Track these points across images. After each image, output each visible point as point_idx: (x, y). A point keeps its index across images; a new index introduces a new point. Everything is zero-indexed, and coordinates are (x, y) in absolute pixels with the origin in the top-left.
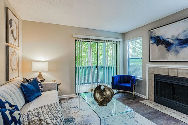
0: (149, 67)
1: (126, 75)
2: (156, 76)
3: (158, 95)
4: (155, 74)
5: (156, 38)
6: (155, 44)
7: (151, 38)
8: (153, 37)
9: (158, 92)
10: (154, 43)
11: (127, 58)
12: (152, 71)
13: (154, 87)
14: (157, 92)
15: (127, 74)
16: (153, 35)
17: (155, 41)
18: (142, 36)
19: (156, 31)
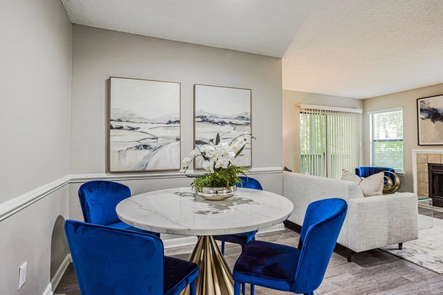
0: (417, 154)
1: (368, 166)
2: (431, 166)
3: (436, 193)
4: (429, 164)
5: (431, 111)
6: (430, 120)
7: (422, 110)
8: (425, 110)
9: (436, 190)
10: (428, 117)
11: (371, 140)
12: (424, 160)
13: (429, 183)
14: (433, 189)
15: (371, 166)
16: (426, 107)
17: (430, 115)
18: (403, 107)
19: (430, 101)
